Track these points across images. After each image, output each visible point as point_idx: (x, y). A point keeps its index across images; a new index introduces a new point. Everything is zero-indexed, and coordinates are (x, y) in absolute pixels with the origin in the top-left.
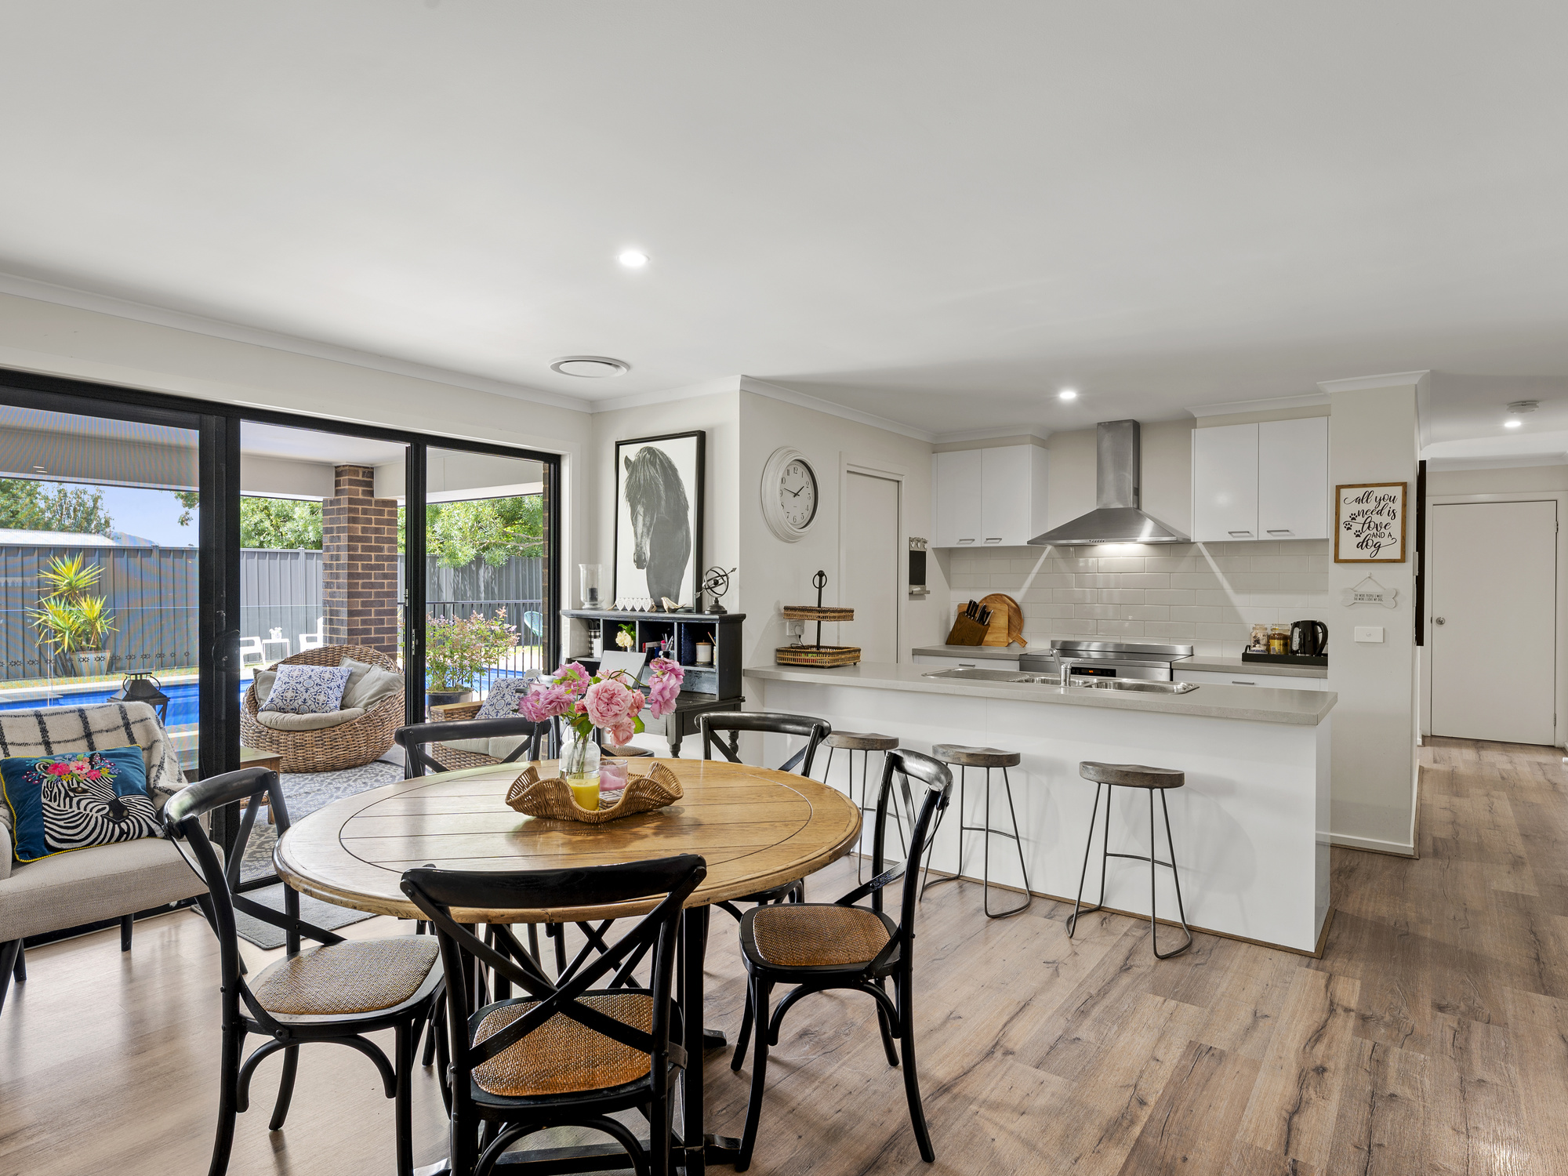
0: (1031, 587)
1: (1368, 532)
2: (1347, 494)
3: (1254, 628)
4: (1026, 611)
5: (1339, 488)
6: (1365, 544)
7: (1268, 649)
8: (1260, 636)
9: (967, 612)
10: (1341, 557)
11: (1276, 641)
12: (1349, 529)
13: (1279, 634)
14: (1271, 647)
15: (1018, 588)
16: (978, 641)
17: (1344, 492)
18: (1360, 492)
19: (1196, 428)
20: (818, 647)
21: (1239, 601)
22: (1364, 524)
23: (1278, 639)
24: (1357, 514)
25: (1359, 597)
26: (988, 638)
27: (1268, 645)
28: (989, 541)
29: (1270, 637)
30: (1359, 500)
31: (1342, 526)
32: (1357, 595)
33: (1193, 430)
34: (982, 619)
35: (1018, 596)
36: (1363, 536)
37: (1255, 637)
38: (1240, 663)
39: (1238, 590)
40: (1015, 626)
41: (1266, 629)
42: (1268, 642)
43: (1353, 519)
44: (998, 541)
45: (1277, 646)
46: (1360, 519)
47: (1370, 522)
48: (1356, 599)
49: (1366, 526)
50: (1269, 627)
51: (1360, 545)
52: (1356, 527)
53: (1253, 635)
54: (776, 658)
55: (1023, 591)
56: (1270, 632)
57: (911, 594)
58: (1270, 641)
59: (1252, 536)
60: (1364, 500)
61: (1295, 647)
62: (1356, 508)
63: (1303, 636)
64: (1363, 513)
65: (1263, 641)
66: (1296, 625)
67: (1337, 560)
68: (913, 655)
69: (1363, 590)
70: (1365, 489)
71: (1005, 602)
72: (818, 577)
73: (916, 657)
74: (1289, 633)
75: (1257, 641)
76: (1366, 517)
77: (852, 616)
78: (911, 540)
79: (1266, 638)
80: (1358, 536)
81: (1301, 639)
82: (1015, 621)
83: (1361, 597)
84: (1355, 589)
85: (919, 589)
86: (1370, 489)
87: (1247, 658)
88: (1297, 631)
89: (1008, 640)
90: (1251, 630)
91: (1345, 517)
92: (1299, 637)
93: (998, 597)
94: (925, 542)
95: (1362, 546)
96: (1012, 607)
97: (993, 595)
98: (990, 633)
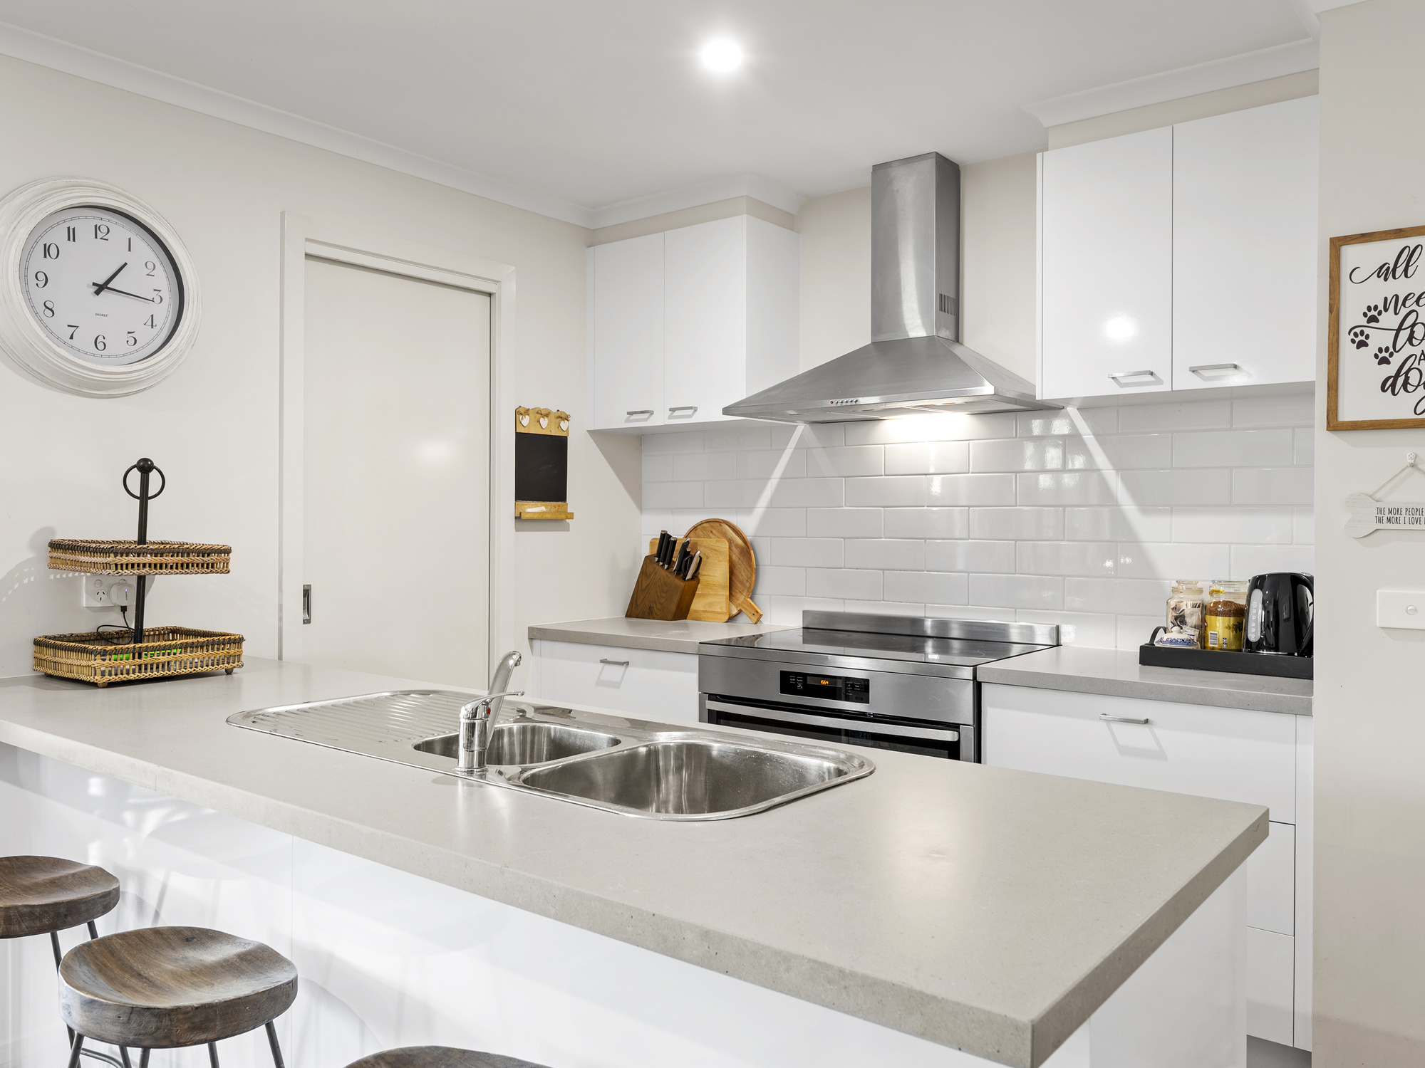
0: (770, 507)
1: (1408, 350)
2: (1356, 257)
3: (1174, 590)
4: (766, 554)
5: (1337, 244)
6: (1401, 380)
7: (1203, 638)
8: (1187, 608)
9: (659, 555)
10: (1346, 415)
11: (1220, 619)
12: (1362, 344)
13: (1226, 603)
14: (1209, 632)
15: (749, 509)
16: (681, 612)
17: (1351, 255)
18: (1387, 251)
19: (1047, 150)
20: (139, 634)
21: (1149, 528)
22: (1398, 331)
23: (1224, 614)
24: (1381, 307)
25: (1387, 515)
26: (697, 605)
27: (1202, 627)
28: (677, 413)
29: (1206, 610)
30: (1386, 272)
31: (1345, 339)
32: (1381, 511)
33: (1039, 156)
34: (682, 570)
35: (748, 524)
36: (1396, 360)
37: (1175, 609)
38: (1133, 671)
39: (1147, 507)
40: (742, 583)
41: (1201, 591)
42: (1203, 620)
43: (1373, 319)
44: (690, 412)
45: (1220, 629)
46: (1389, 320)
47: (1414, 325)
48: (1380, 520)
49: (1404, 335)
50: (1206, 585)
51: (1389, 385)
52: (1379, 339)
53: (1173, 604)
54: (39, 661)
55: (759, 511)
56: (1209, 600)
57: (518, 518)
58: (1208, 617)
59: (1160, 382)
60: (1399, 271)
61: (1254, 633)
62: (1379, 291)
63: (1273, 608)
64: (1396, 303)
65: (1193, 619)
66: (1258, 582)
67: (1334, 424)
68: (531, 639)
69: (1399, 498)
70: (1401, 243)
71: (724, 534)
72: (135, 476)
73: (537, 643)
74: (1243, 602)
75: (1180, 620)
76: (1404, 311)
77: (226, 563)
78: (520, 412)
79: (1198, 610)
80: (1384, 361)
81: (1267, 613)
82: (742, 572)
83: (1392, 515)
84: (1378, 496)
85: (543, 509)
86: (1412, 242)
87: (1151, 655)
88: (1258, 595)
89: (729, 609)
90: (1170, 593)
91: (1352, 316)
92: (1264, 608)
93: (713, 525)
94: (566, 418)
95: (1393, 386)
96: (737, 546)
97: (707, 522)
98: (701, 595)
